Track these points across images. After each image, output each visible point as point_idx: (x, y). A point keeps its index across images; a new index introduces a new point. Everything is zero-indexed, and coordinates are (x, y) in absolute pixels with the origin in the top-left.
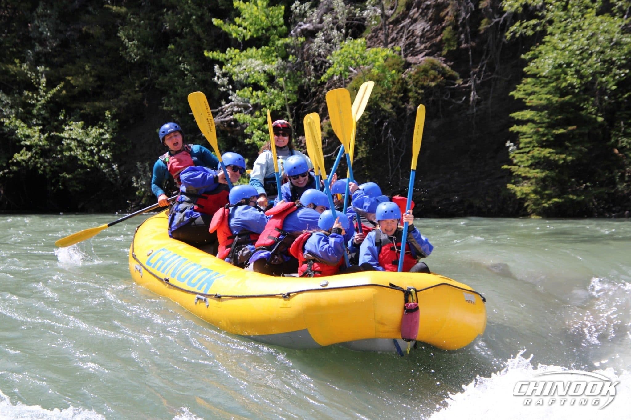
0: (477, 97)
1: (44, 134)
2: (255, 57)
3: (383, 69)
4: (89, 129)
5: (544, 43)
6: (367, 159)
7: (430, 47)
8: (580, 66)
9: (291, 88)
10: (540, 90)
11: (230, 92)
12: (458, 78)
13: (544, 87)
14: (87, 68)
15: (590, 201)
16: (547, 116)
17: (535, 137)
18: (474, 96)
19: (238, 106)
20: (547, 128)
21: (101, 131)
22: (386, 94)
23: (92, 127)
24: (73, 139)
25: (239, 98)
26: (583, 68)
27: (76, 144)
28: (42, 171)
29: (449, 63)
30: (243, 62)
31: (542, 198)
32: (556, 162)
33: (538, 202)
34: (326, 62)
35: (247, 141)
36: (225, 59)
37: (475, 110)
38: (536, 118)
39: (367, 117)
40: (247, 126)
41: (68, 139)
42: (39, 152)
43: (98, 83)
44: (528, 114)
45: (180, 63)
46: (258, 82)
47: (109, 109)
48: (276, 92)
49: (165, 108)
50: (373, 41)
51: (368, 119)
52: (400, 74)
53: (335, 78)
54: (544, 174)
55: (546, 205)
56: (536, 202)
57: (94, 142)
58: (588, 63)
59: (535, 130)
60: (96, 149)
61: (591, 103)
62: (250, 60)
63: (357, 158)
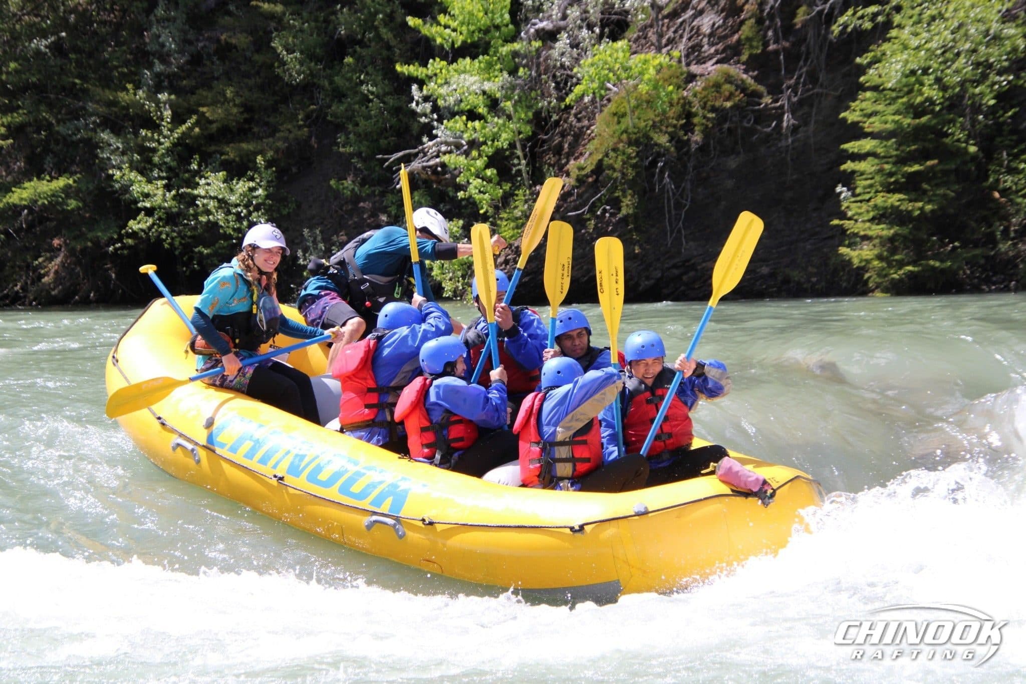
0: (792, 121)
1: (170, 191)
2: (469, 71)
3: (655, 85)
4: (234, 182)
5: (889, 40)
6: (635, 216)
7: (724, 51)
8: (942, 71)
9: (523, 116)
10: (885, 108)
11: (435, 123)
12: (765, 94)
13: (890, 104)
14: (229, 93)
15: (960, 268)
16: (895, 146)
17: (878, 178)
18: (788, 121)
19: (447, 144)
20: (895, 164)
21: (252, 184)
22: (661, 121)
23: (239, 180)
24: (211, 198)
25: (448, 133)
26: (946, 75)
27: (216, 204)
28: (169, 244)
29: (751, 73)
30: (453, 80)
31: (890, 266)
32: (909, 213)
33: (884, 272)
34: (572, 77)
35: (461, 194)
36: (427, 76)
37: (790, 140)
38: (879, 150)
39: (634, 155)
40: (460, 173)
41: (204, 197)
42: (164, 217)
43: (246, 116)
44: (867, 145)
45: (362, 83)
46: (475, 108)
47: (262, 152)
48: (501, 121)
49: (341, 150)
50: (640, 44)
51: (635, 158)
52: (680, 90)
53: (586, 99)
54: (892, 231)
55: (895, 276)
56: (881, 273)
57: (242, 201)
58: (954, 67)
59: (878, 168)
60: (244, 211)
61: (958, 125)
62: (463, 76)
63: (620, 216)
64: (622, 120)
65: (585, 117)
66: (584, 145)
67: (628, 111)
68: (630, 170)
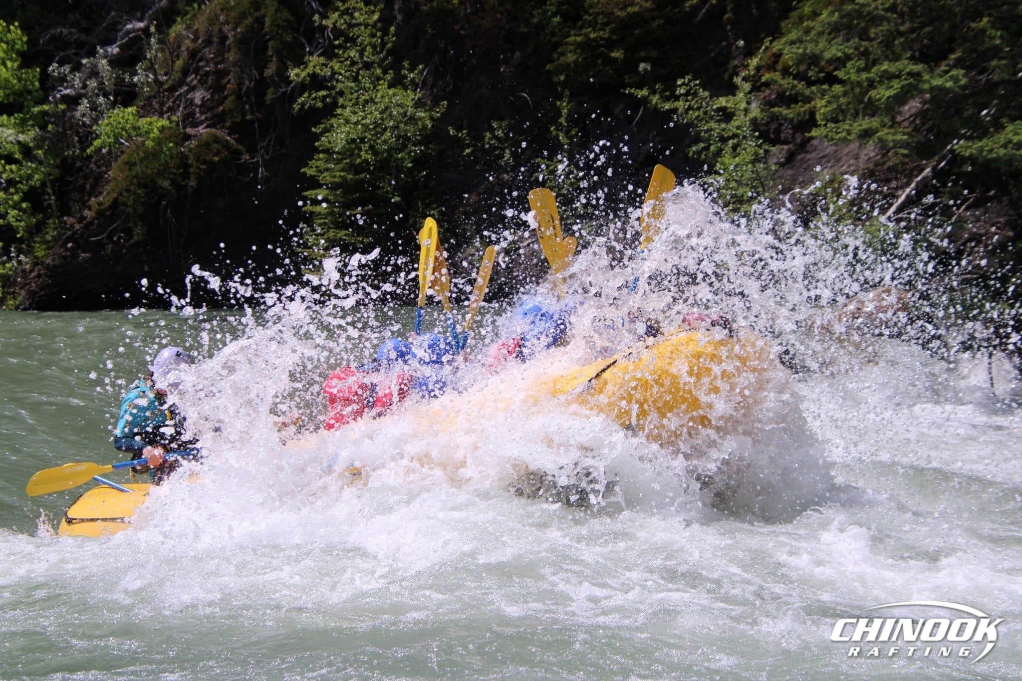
0: (265, 173)
2: (6, 125)
3: (159, 142)
5: (335, 116)
7: (212, 118)
8: (374, 141)
9: (52, 162)
10: (334, 166)
12: (244, 152)
13: (337, 163)
16: (341, 195)
18: (262, 173)
22: (164, 170)
26: (377, 144)
29: (233, 136)
34: (92, 133)
38: (331, 198)
39: (142, 195)
44: (322, 193)
46: (12, 154)
48: (34, 165)
50: (146, 110)
51: (143, 197)
52: (178, 147)
53: (104, 151)
58: (383, 138)
59: (330, 210)
61: (387, 181)
63: (132, 241)
64: (133, 168)
65: (103, 164)
66: (102, 186)
67: (138, 161)
68: (140, 206)
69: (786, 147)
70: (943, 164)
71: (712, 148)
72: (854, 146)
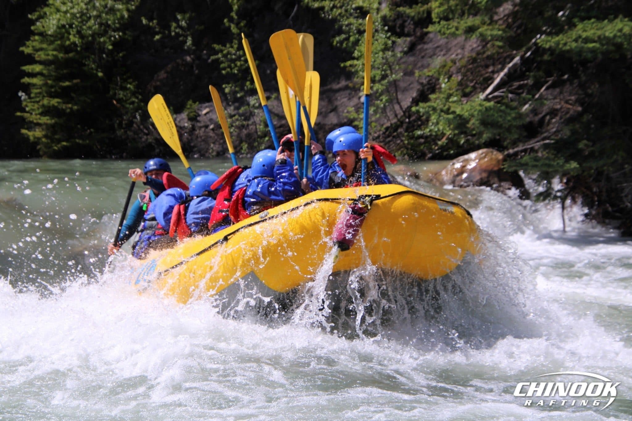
5: (48, 5)
8: (81, 27)
10: (47, 47)
13: (50, 45)
15: (94, 144)
16: (54, 70)
20: (54, 81)
26: (83, 29)
31: (52, 142)
32: (64, 110)
38: (45, 72)
44: (37, 68)
54: (53, 121)
55: (56, 148)
56: (47, 146)
58: (88, 25)
59: (44, 82)
69: (408, 39)
70: (529, 54)
71: (352, 39)
72: (461, 39)
